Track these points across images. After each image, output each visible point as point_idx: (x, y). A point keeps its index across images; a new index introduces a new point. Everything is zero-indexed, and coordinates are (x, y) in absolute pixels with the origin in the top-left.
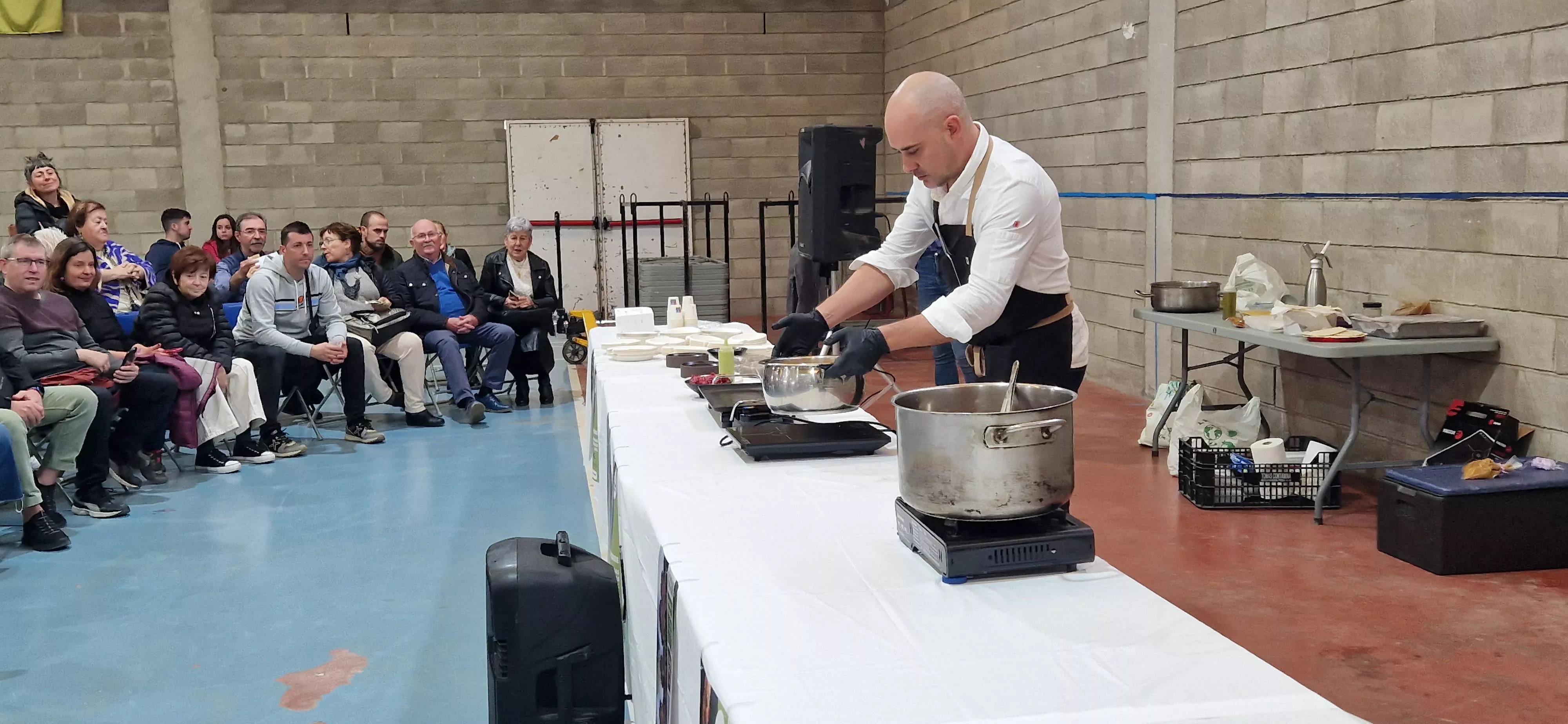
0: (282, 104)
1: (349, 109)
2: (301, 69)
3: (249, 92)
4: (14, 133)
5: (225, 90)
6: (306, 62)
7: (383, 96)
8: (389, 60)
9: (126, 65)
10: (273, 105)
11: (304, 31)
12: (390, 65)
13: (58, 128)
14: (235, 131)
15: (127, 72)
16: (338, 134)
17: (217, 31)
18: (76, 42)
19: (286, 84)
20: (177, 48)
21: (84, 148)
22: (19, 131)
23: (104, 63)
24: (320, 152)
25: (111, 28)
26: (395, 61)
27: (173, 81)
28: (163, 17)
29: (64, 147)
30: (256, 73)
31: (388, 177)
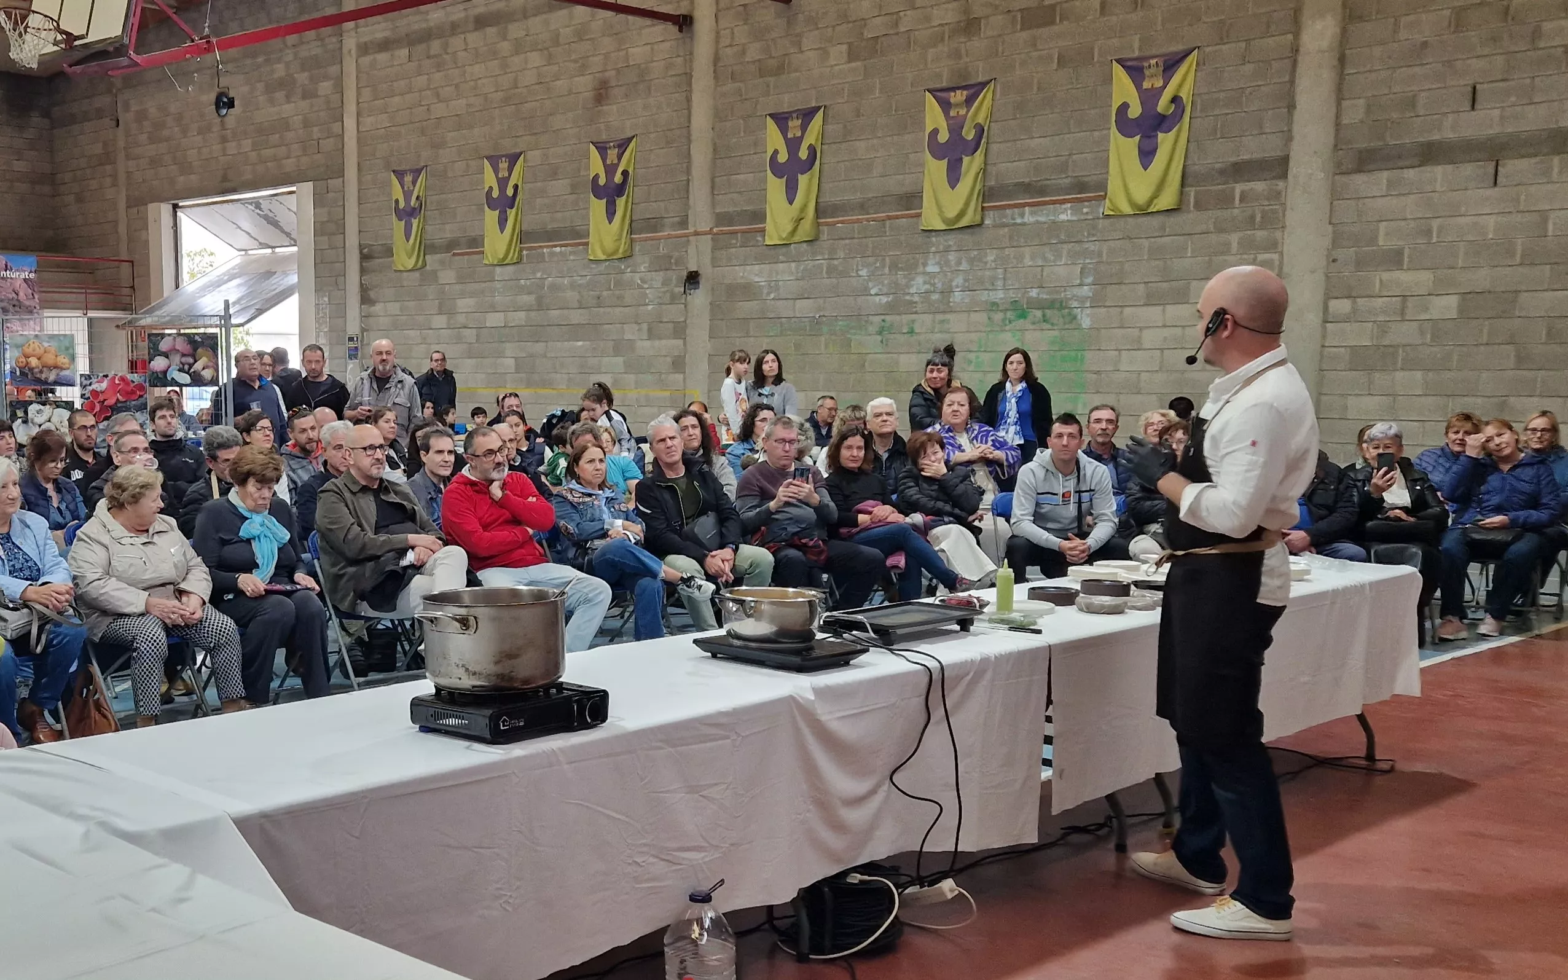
0: (1397, 275)
1: (1481, 278)
2: (1428, 232)
3: (1360, 263)
4: (1121, 312)
5: (1334, 261)
6: (1435, 224)
7: (1529, 260)
8: (1544, 216)
9: (1234, 238)
10: (1386, 276)
11: (1438, 188)
12: (1545, 221)
13: (1161, 308)
14: (1340, 306)
15: (1235, 246)
16: (1462, 310)
17: (1335, 195)
18: (1190, 218)
19: (1406, 252)
20: (1291, 218)
21: (1183, 327)
22: (1127, 311)
23: (1213, 238)
24: (1437, 330)
25: (1225, 201)
26: (1552, 215)
27: (1281, 253)
28: (1281, 184)
29: (1164, 326)
30: (1373, 240)
31: (1522, 361)
